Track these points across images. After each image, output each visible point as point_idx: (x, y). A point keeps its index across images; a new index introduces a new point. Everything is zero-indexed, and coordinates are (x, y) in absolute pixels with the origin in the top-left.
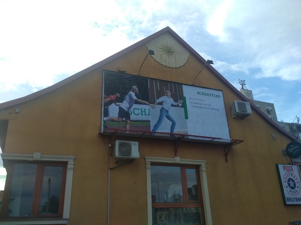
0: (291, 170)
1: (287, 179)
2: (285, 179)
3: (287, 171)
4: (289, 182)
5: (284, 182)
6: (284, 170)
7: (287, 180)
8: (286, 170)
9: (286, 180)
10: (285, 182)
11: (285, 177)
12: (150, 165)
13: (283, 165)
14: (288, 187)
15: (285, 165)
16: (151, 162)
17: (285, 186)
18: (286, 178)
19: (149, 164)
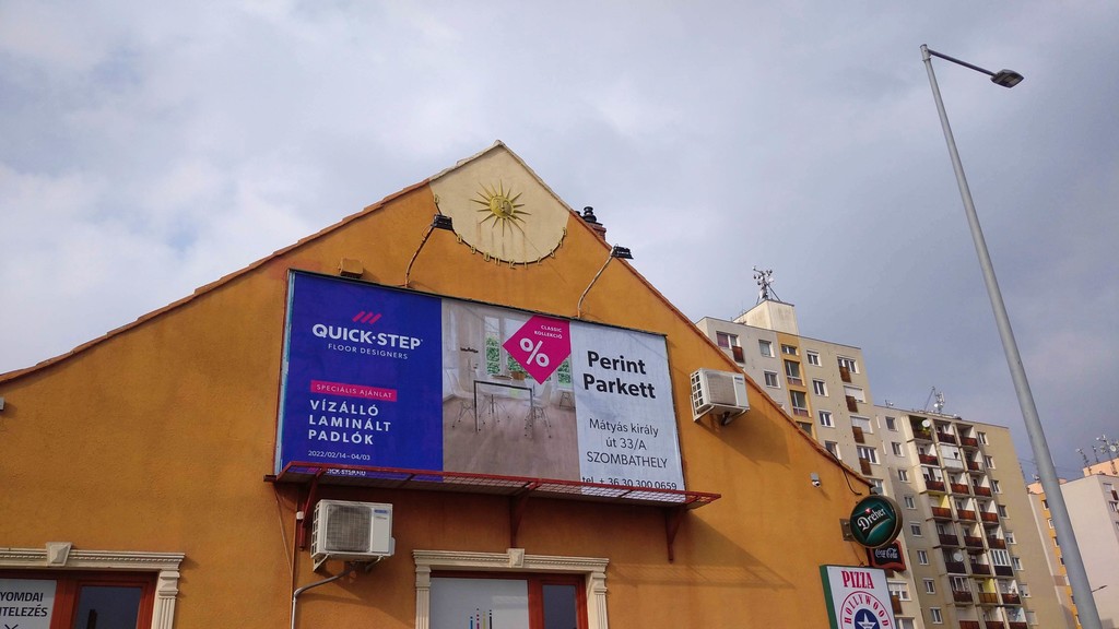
0: (866, 583)
1: (855, 612)
2: (849, 611)
3: (854, 586)
6: (846, 586)
8: (850, 583)
9: (848, 616)
12: (428, 576)
13: (843, 569)
15: (848, 570)
16: (431, 566)
18: (850, 607)
19: (425, 573)
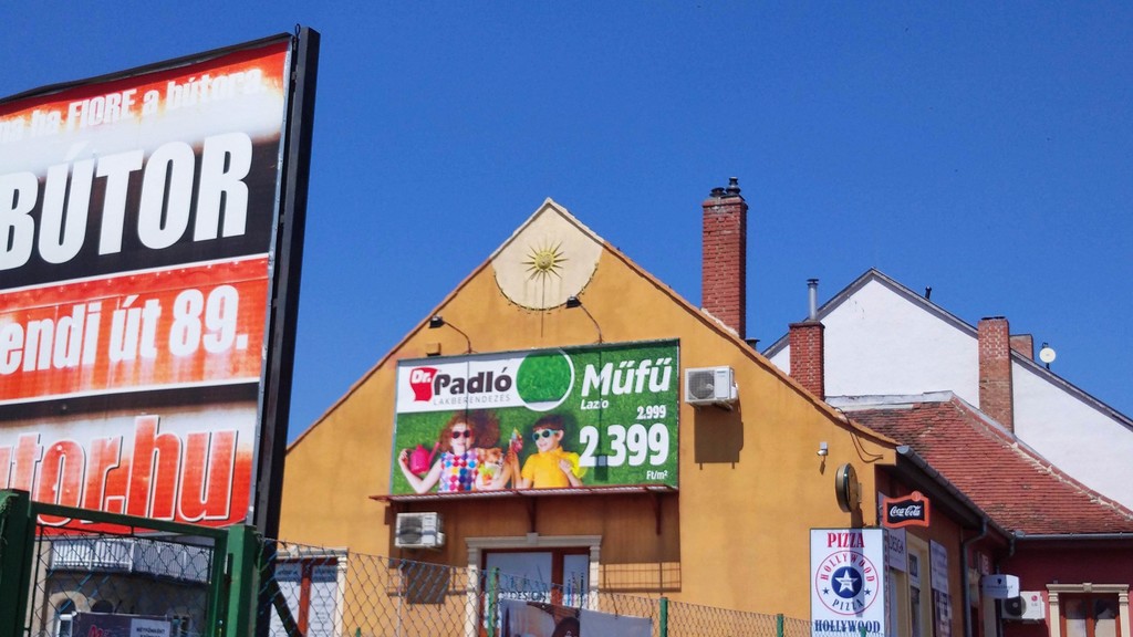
0: (855, 542)
1: (834, 570)
2: (828, 569)
3: (840, 546)
4: (839, 579)
5: (819, 575)
6: (830, 546)
7: (831, 575)
8: (835, 544)
9: (826, 573)
10: (825, 577)
11: (828, 563)
13: (830, 531)
14: (831, 591)
15: (836, 532)
17: (821, 589)
18: (830, 565)
